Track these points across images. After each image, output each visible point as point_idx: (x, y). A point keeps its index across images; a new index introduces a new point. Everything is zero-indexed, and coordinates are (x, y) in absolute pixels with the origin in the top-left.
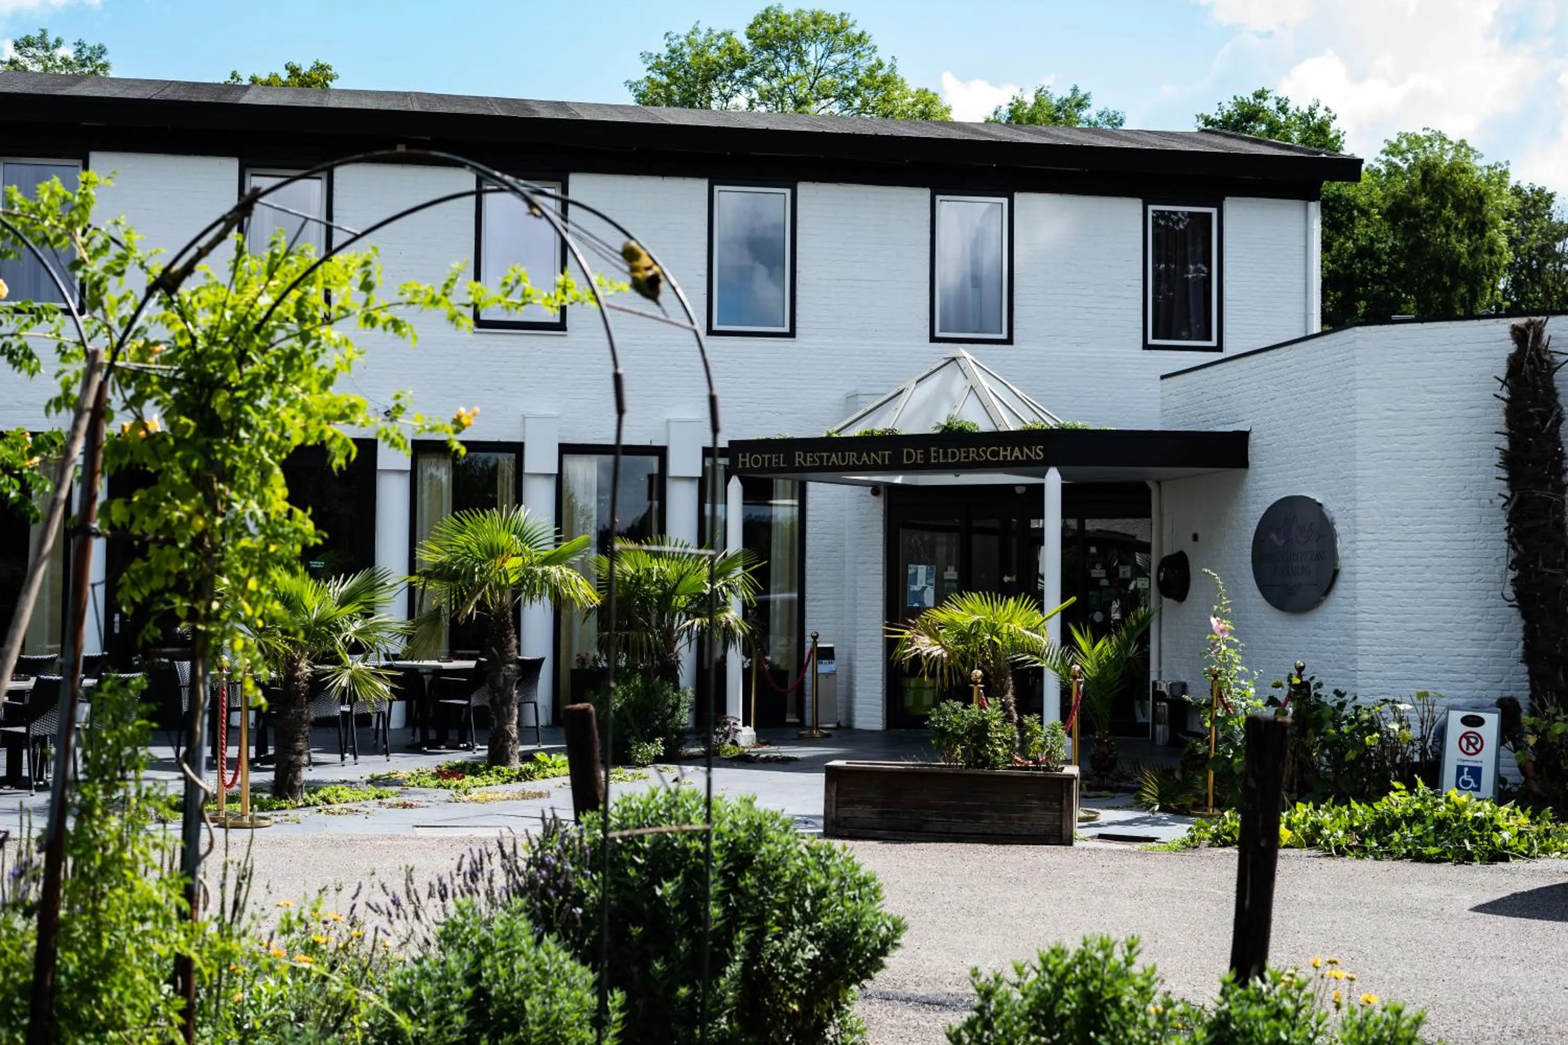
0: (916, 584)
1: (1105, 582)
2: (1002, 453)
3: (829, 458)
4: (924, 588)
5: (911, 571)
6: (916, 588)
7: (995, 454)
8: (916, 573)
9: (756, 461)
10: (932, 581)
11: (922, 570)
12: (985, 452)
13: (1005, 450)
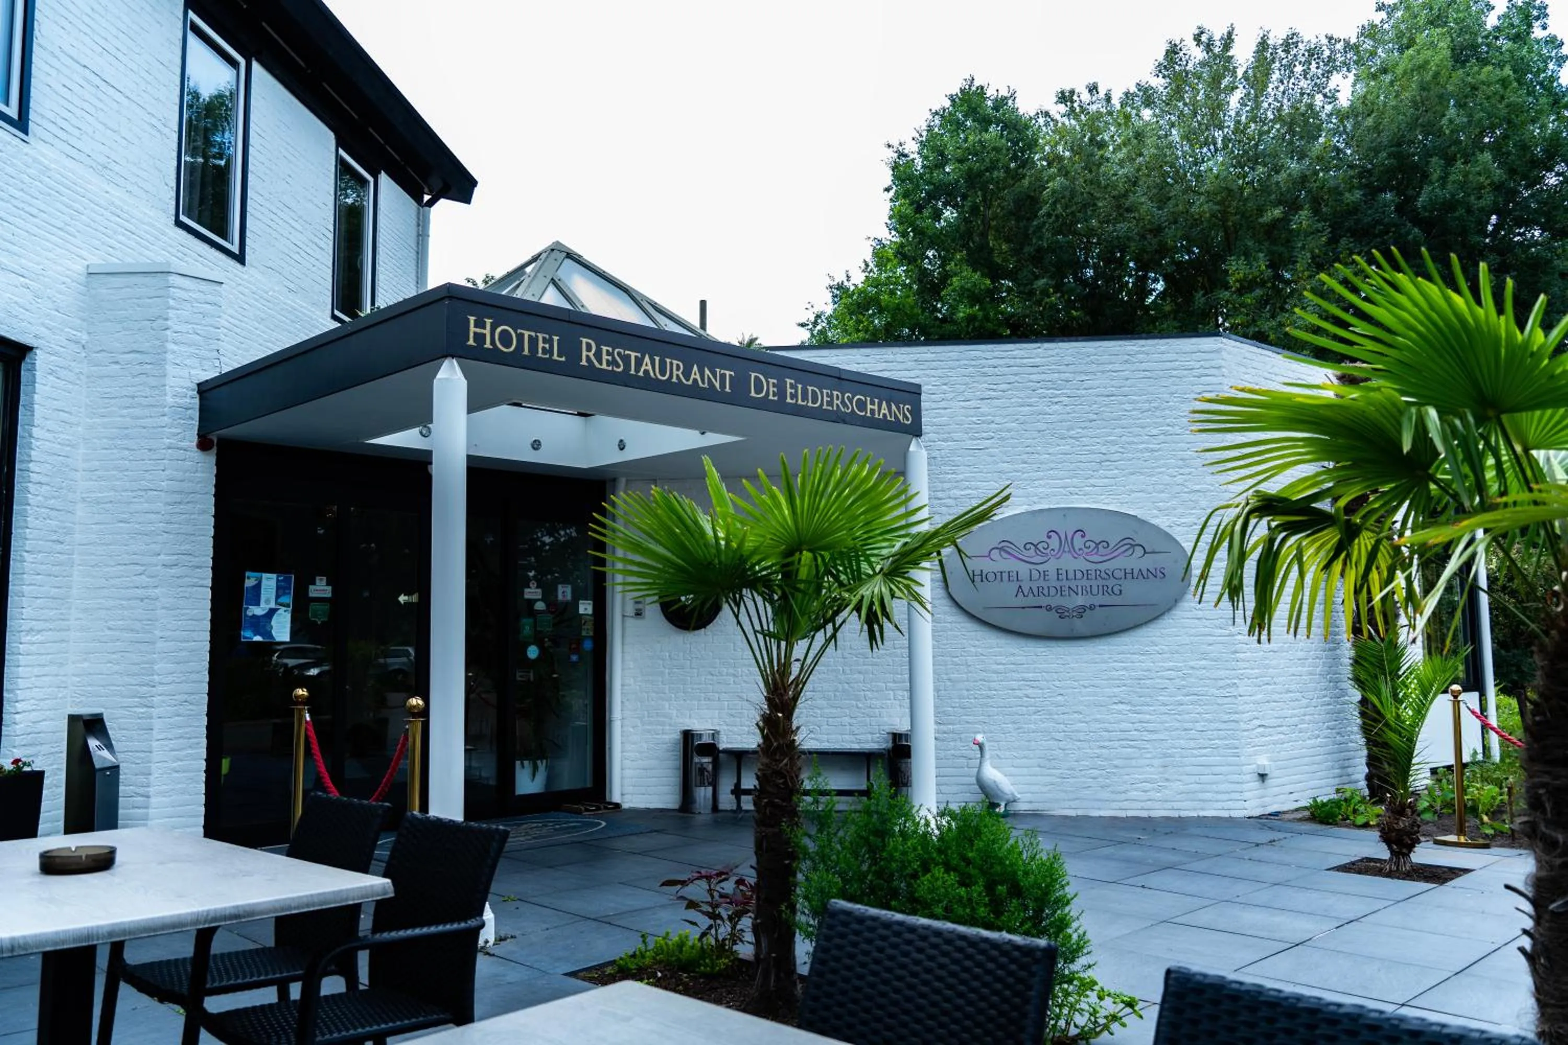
0: (257, 603)
1: (540, 606)
2: (869, 407)
3: (639, 362)
4: (272, 612)
5: (249, 583)
6: (257, 611)
7: (862, 405)
8: (258, 587)
9: (506, 339)
10: (288, 599)
11: (269, 582)
12: (851, 400)
13: (872, 403)
